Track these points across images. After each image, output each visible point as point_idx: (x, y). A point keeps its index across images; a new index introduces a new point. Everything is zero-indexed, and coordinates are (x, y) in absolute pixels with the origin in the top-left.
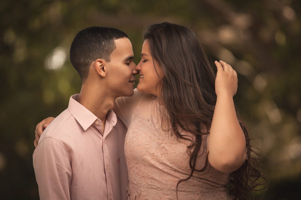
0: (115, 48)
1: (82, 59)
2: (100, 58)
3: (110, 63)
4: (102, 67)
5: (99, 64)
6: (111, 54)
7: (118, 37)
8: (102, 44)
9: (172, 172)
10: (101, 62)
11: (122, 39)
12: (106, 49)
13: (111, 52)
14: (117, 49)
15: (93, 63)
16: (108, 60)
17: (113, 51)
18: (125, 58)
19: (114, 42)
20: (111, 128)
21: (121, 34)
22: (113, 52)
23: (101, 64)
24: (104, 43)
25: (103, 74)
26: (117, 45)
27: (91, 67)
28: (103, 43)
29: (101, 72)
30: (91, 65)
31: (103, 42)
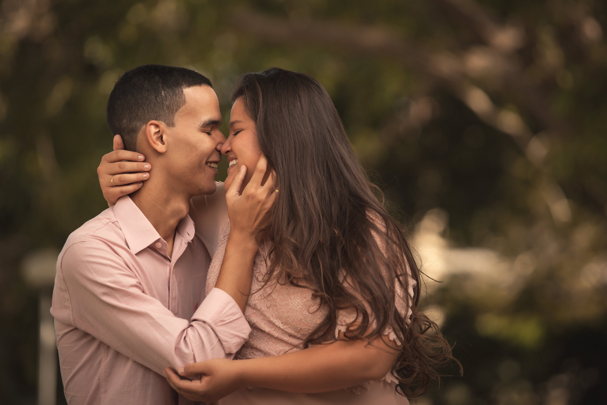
0: (184, 102)
1: (125, 121)
2: (156, 120)
3: (174, 129)
4: (160, 135)
5: (153, 129)
6: (176, 114)
7: (190, 84)
8: (161, 95)
9: (286, 338)
10: (157, 126)
11: (199, 87)
12: (167, 103)
13: (177, 110)
14: (187, 104)
15: (144, 127)
16: (171, 124)
17: (180, 107)
18: (202, 123)
19: (182, 92)
20: (184, 246)
21: (197, 80)
22: (181, 110)
23: (158, 130)
24: (165, 94)
25: (160, 147)
26: (187, 98)
27: (140, 136)
28: (163, 94)
29: (157, 144)
30: (141, 132)
31: (163, 92)
